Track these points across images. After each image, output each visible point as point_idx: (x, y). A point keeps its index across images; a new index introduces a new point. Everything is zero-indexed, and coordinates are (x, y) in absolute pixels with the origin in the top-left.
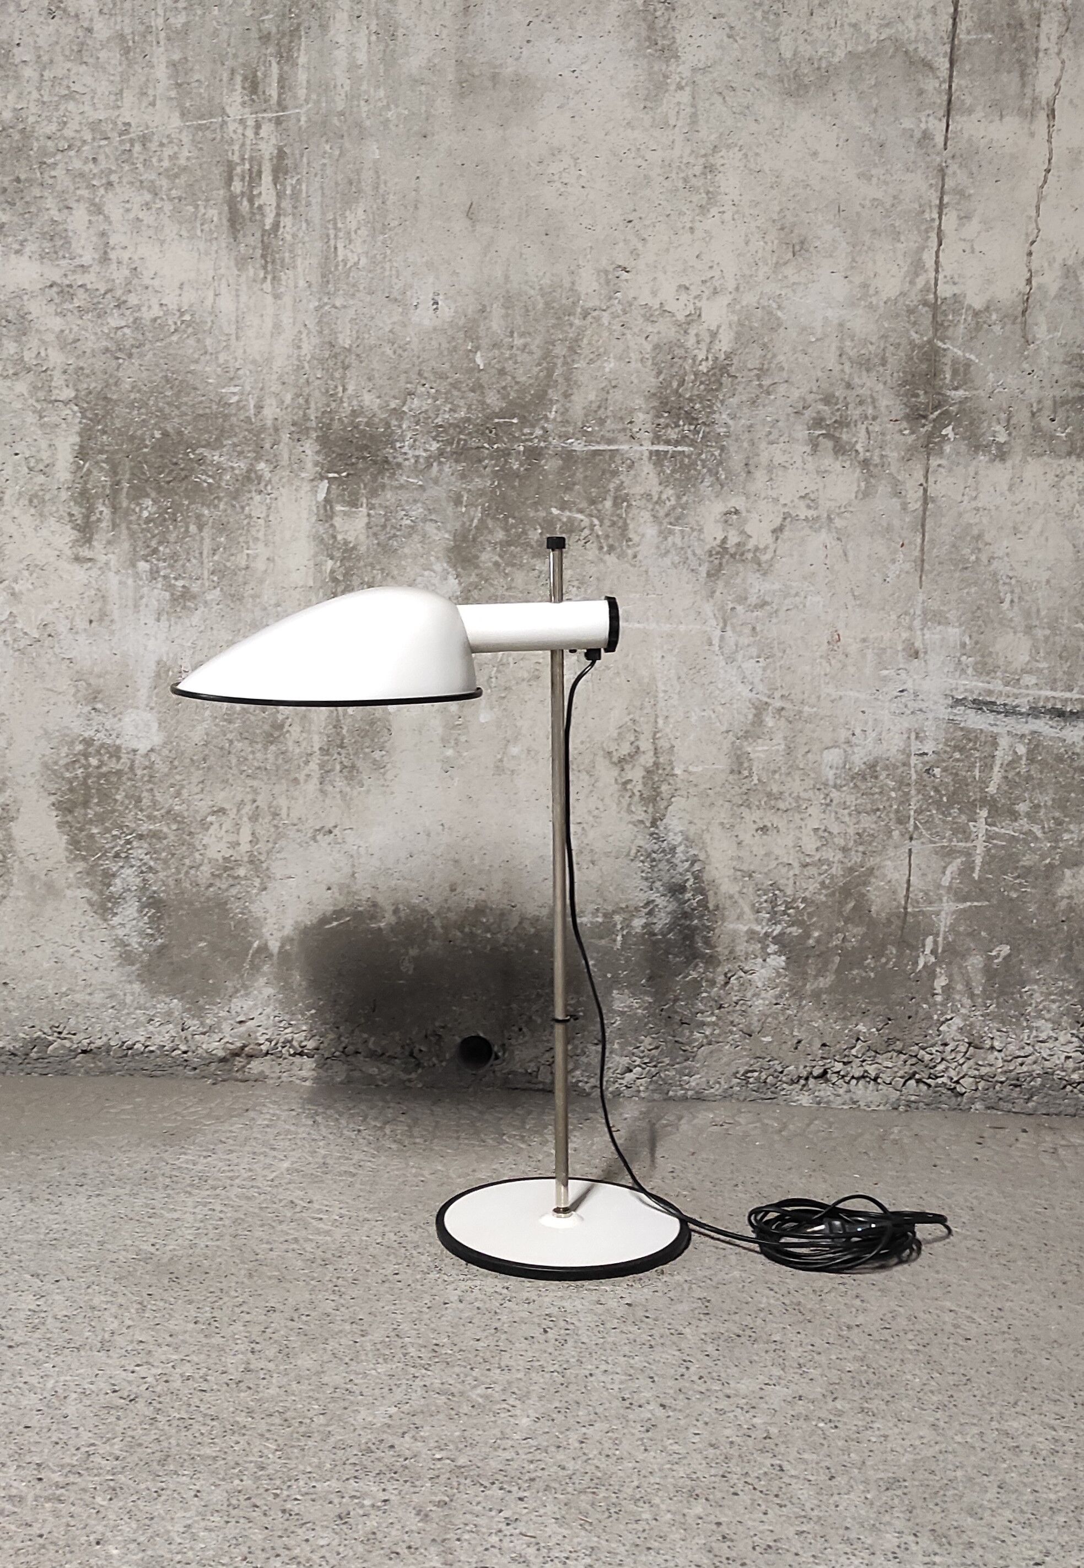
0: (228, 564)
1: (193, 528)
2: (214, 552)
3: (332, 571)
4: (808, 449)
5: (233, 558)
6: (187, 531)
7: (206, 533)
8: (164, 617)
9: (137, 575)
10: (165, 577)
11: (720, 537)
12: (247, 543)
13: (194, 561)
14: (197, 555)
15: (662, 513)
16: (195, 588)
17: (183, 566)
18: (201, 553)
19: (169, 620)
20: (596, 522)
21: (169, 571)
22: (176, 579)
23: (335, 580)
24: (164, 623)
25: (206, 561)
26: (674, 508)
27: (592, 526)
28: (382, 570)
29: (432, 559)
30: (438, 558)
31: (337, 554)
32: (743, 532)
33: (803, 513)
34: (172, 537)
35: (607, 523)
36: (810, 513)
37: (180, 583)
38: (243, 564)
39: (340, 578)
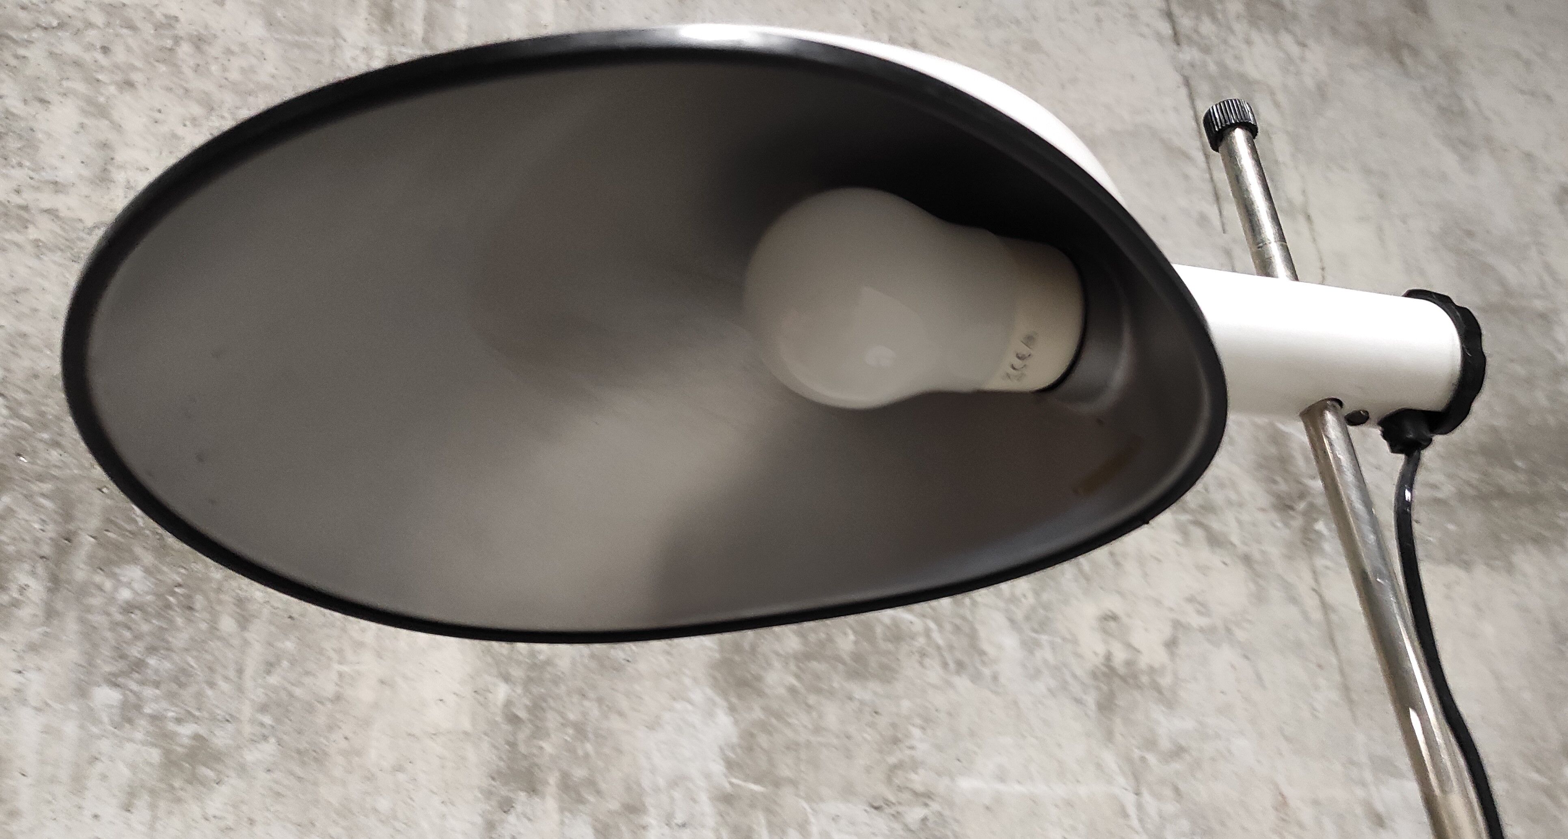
0: (298, 692)
1: (227, 624)
2: (270, 667)
3: (508, 704)
4: (1178, 537)
5: (307, 680)
6: (213, 628)
7: (257, 633)
8: (142, 803)
9: (90, 716)
10: (155, 718)
11: (1101, 649)
12: (340, 651)
13: (224, 686)
14: (232, 674)
15: (1019, 615)
16: (221, 738)
17: (199, 695)
18: (240, 671)
19: (153, 807)
20: (932, 625)
21: (164, 704)
22: (179, 721)
23: (514, 720)
24: (141, 813)
25: (249, 684)
26: (1033, 609)
27: (927, 633)
28: (600, 700)
29: (687, 681)
30: (695, 680)
31: (517, 673)
32: (1129, 646)
33: (1196, 621)
34: (180, 639)
35: (948, 627)
36: (1203, 621)
37: (186, 730)
38: (329, 689)
39: (522, 714)
